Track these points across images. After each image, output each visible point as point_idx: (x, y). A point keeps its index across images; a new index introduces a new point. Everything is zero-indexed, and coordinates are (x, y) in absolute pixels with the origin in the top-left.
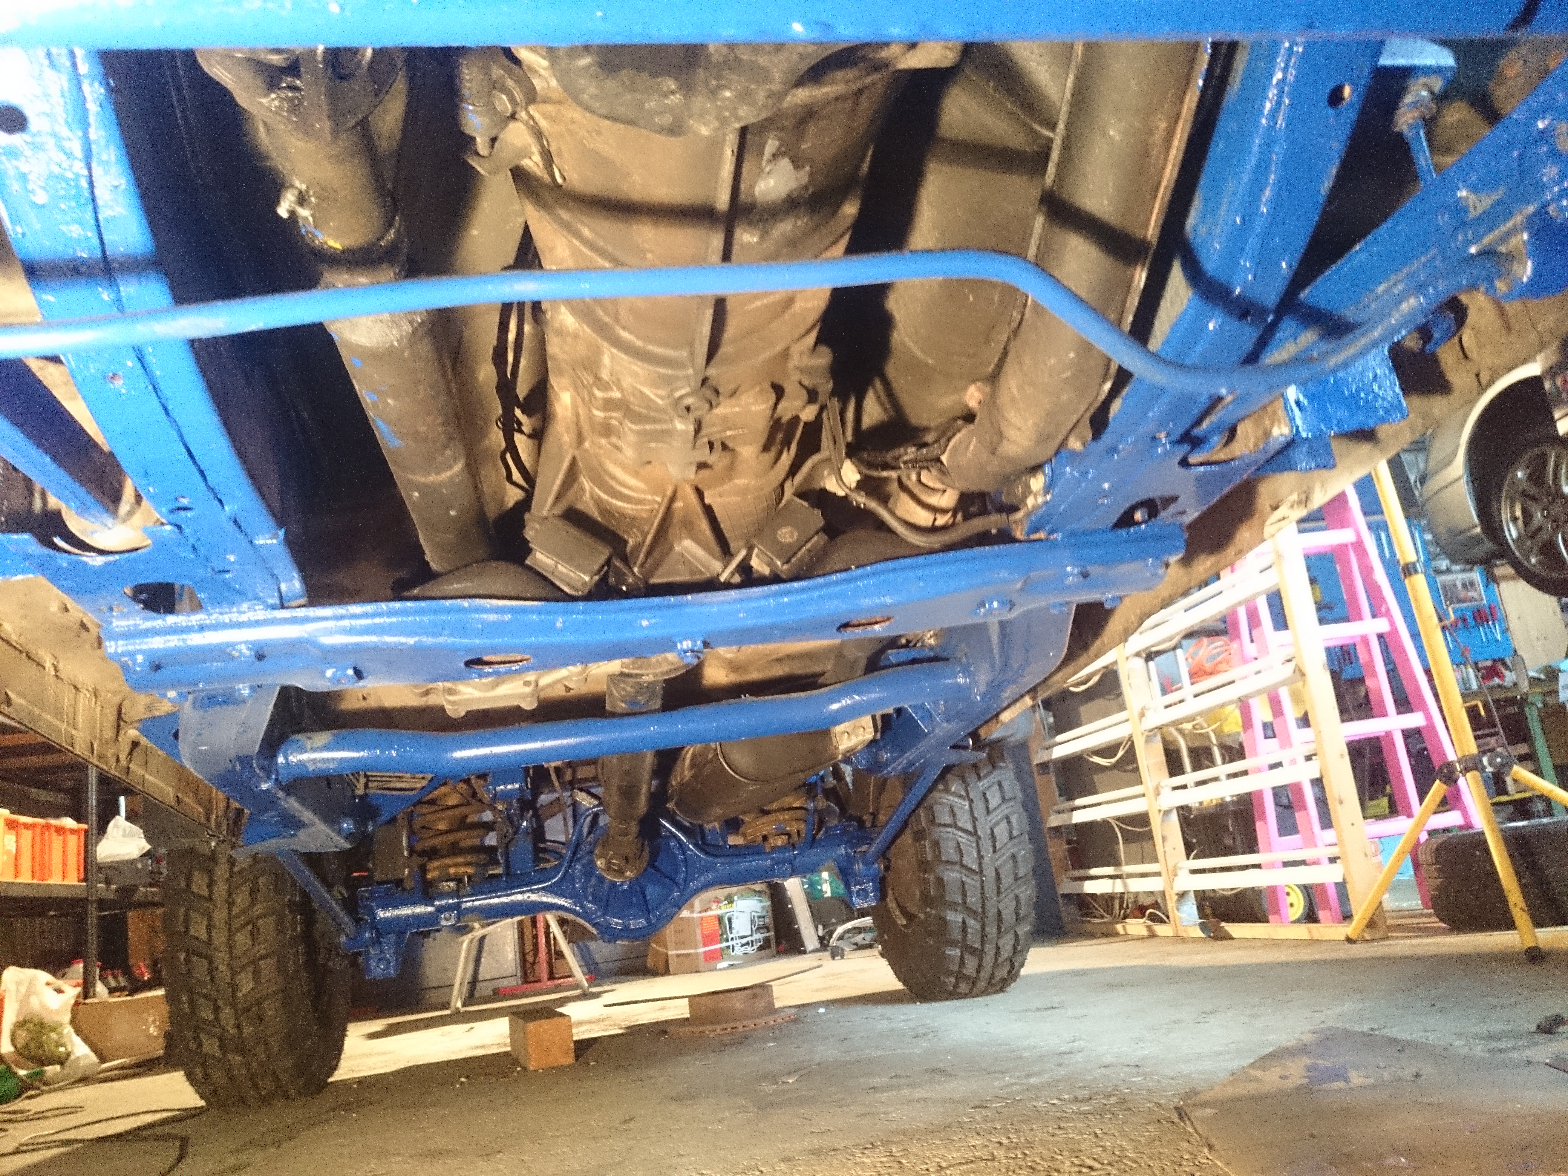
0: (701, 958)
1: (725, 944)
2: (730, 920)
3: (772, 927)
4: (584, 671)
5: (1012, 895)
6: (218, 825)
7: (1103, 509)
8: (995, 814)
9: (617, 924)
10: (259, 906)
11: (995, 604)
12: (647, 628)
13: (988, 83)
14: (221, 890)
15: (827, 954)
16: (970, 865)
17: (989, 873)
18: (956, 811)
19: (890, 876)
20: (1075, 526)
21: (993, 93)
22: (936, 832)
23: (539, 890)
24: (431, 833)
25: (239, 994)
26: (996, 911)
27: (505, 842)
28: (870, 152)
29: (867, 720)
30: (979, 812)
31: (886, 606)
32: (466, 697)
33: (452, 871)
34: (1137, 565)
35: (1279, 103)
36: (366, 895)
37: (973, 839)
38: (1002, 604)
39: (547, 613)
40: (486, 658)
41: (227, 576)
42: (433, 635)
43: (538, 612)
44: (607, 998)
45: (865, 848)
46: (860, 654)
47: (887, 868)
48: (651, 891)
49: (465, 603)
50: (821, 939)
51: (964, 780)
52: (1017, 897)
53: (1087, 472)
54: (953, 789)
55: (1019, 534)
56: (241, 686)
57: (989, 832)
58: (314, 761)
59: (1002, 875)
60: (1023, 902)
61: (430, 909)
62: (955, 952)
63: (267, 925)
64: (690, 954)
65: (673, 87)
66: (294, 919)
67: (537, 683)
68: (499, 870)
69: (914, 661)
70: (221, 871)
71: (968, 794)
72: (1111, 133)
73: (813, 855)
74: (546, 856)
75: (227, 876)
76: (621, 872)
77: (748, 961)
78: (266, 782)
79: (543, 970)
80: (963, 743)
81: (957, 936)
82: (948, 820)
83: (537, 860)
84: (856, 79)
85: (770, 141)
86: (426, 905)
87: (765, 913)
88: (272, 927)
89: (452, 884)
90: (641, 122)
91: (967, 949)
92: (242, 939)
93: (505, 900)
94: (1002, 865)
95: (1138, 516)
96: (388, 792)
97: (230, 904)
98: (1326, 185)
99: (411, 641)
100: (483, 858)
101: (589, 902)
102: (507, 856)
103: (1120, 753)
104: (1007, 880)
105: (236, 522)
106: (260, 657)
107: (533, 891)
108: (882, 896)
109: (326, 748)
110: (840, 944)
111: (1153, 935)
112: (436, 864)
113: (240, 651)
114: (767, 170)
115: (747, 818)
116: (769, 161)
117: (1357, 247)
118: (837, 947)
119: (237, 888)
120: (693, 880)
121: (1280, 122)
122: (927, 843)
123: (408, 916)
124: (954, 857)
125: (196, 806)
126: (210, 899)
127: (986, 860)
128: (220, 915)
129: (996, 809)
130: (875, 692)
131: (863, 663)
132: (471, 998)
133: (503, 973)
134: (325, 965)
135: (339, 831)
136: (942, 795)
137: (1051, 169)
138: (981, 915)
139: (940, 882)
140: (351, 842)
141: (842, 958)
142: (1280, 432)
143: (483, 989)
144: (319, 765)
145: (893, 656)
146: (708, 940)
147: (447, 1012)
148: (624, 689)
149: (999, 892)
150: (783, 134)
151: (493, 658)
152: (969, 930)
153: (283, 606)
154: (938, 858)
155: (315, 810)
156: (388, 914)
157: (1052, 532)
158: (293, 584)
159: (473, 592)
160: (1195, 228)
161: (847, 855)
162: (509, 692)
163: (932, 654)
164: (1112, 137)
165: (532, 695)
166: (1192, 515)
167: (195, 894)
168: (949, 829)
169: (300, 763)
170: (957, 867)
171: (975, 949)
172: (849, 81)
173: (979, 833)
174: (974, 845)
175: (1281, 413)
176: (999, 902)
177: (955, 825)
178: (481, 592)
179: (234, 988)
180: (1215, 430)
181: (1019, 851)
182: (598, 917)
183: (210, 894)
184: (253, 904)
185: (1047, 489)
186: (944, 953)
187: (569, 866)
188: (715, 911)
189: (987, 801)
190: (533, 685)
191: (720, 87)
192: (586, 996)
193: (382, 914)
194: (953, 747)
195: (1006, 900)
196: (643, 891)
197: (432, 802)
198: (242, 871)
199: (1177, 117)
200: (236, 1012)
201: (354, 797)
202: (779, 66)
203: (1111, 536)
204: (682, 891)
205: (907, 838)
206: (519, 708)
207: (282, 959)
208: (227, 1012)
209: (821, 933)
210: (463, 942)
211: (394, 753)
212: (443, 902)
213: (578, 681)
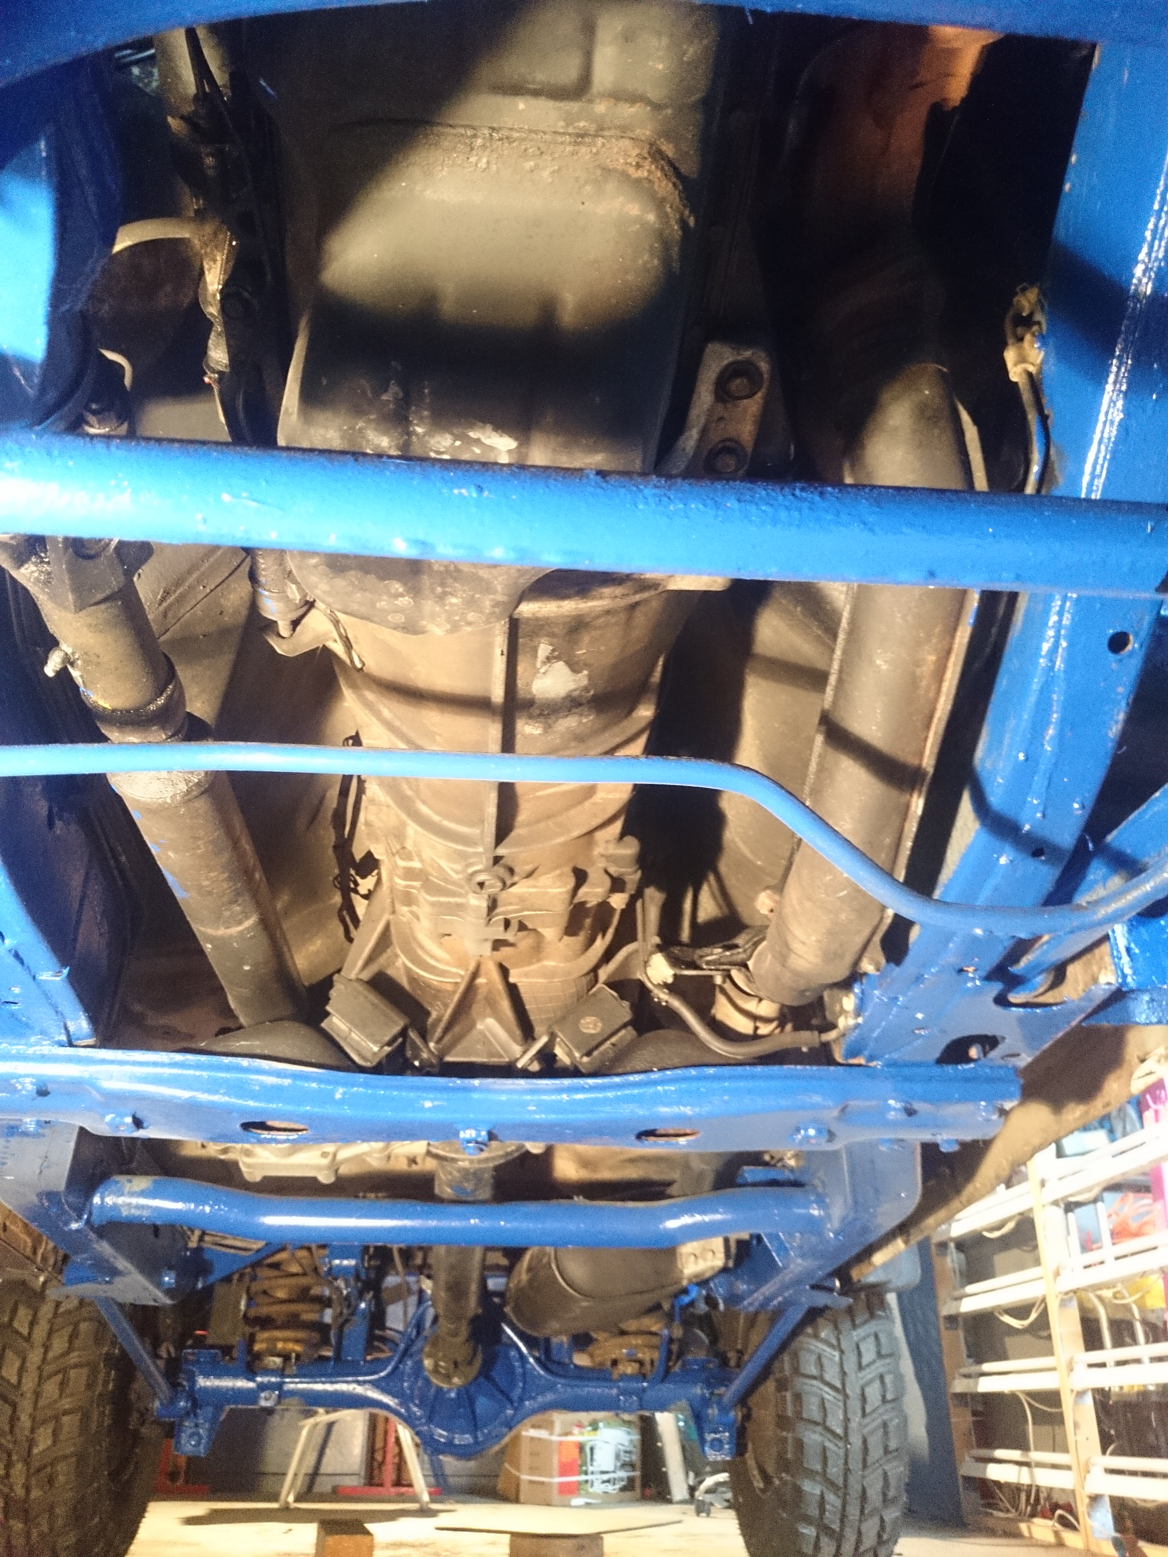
0: (555, 1491)
1: (583, 1478)
2: (592, 1449)
3: (638, 1464)
4: (387, 1147)
5: (880, 1471)
6: (44, 1259)
7: (920, 1042)
8: (868, 1370)
9: (441, 1436)
10: (76, 1354)
11: (812, 1132)
12: (429, 1110)
13: (796, 607)
14: (40, 1332)
15: (692, 1507)
16: (834, 1428)
17: (856, 1440)
18: (825, 1361)
19: (750, 1427)
20: (895, 1056)
21: (801, 617)
22: (799, 1382)
23: (365, 1382)
24: (271, 1300)
25: (35, 1451)
26: (859, 1488)
27: (341, 1320)
28: (661, 662)
29: (718, 1243)
30: (850, 1365)
31: (688, 1119)
32: (261, 1161)
33: (280, 1345)
34: (970, 1107)
35: (1056, 645)
36: (191, 1357)
37: (840, 1397)
38: (819, 1131)
39: (328, 1082)
40: (270, 1123)
41: (14, 1007)
42: (209, 1091)
43: (319, 1080)
44: (443, 1520)
45: (722, 1390)
46: (705, 1167)
47: (747, 1417)
48: (483, 1404)
49: (245, 1062)
50: (692, 1490)
51: (836, 1327)
52: (885, 1475)
53: (897, 998)
54: (823, 1335)
55: (838, 1057)
56: (28, 1120)
57: (858, 1391)
58: (129, 1205)
59: (870, 1447)
60: (893, 1482)
61: (251, 1385)
62: (809, 1531)
63: (78, 1377)
64: (543, 1483)
65: (401, 590)
66: (108, 1374)
67: (335, 1155)
68: (328, 1353)
69: (774, 1183)
70: (46, 1310)
71: (839, 1344)
72: (878, 662)
73: (667, 1389)
74: (381, 1345)
75: (50, 1315)
76: (448, 1377)
77: (607, 1501)
78: (77, 1221)
79: (389, 1474)
80: (827, 1284)
81: (813, 1511)
82: (813, 1370)
83: (370, 1347)
84: (624, 596)
85: (542, 646)
86: (249, 1380)
87: (631, 1448)
88: (83, 1381)
89: (278, 1360)
90: (375, 619)
91: (824, 1529)
92: (51, 1388)
93: (329, 1387)
94: (872, 1432)
95: (974, 1052)
96: (223, 1249)
97: (47, 1348)
98: (1114, 730)
99: (185, 1094)
100: (315, 1336)
101: (416, 1406)
102: (340, 1337)
103: (1034, 1316)
104: (875, 1452)
105: (17, 956)
106: (43, 1092)
107: (359, 1383)
108: (740, 1448)
109: (143, 1194)
110: (709, 1498)
111: (1060, 1544)
112: (266, 1335)
113: (23, 1084)
114: (542, 670)
115: (599, 1336)
116: (544, 663)
117: (1157, 794)
118: (703, 1502)
119: (57, 1331)
120: (531, 1398)
121: (1059, 664)
122: (788, 1395)
123: (228, 1389)
124: (817, 1416)
125: (23, 1236)
126: (28, 1339)
127: (853, 1425)
128: (35, 1357)
129: (869, 1365)
130: (717, 1212)
131: (709, 1179)
132: (307, 1493)
133: (346, 1469)
134: (136, 1432)
135: (159, 1284)
136: (810, 1340)
137: (829, 691)
138: (843, 1491)
139: (800, 1445)
140: (172, 1297)
141: (708, 1515)
142: (1108, 979)
143: (323, 1485)
144: (133, 1211)
145: (750, 1173)
146: (565, 1470)
147: (275, 1505)
148: (451, 1174)
149: (865, 1466)
150: (555, 640)
151: (277, 1124)
152: (828, 1507)
153: (71, 1044)
154: (798, 1414)
155: (130, 1258)
156: (208, 1383)
157: (871, 1058)
158: (81, 1024)
159: (258, 1051)
160: (983, 760)
161: (703, 1395)
162: (305, 1162)
163: (792, 1177)
164: (879, 666)
165: (329, 1168)
166: (1025, 1060)
167: (17, 1332)
168: (815, 1382)
169: (115, 1207)
170: (819, 1429)
171: (834, 1531)
172: (616, 597)
173: (848, 1391)
174: (841, 1404)
175: (1108, 959)
176: (864, 1477)
177: (821, 1378)
178: (266, 1052)
179: (31, 1443)
180: (1037, 969)
181: (892, 1420)
182: (421, 1425)
183: (30, 1334)
184: (70, 1349)
185: (858, 1012)
186: (797, 1531)
187: (400, 1361)
188: (577, 1437)
189: (860, 1354)
190: (330, 1157)
191: (445, 594)
192: (424, 1512)
193: (203, 1382)
194: (813, 1287)
195: (872, 1476)
196: (472, 1403)
197: (276, 1266)
198: (68, 1312)
199: (949, 652)
200: (28, 1470)
201: (187, 1249)
202: (500, 579)
203: (937, 1070)
204: (516, 1409)
205: (770, 1386)
206: (314, 1180)
207: (86, 1418)
208: (19, 1468)
209: (691, 1483)
210: (302, 1427)
211: (207, 1209)
212: (266, 1379)
213: (380, 1159)
